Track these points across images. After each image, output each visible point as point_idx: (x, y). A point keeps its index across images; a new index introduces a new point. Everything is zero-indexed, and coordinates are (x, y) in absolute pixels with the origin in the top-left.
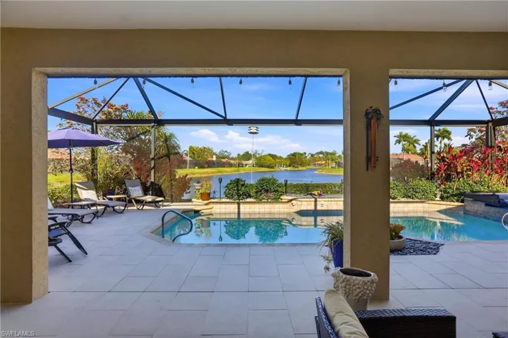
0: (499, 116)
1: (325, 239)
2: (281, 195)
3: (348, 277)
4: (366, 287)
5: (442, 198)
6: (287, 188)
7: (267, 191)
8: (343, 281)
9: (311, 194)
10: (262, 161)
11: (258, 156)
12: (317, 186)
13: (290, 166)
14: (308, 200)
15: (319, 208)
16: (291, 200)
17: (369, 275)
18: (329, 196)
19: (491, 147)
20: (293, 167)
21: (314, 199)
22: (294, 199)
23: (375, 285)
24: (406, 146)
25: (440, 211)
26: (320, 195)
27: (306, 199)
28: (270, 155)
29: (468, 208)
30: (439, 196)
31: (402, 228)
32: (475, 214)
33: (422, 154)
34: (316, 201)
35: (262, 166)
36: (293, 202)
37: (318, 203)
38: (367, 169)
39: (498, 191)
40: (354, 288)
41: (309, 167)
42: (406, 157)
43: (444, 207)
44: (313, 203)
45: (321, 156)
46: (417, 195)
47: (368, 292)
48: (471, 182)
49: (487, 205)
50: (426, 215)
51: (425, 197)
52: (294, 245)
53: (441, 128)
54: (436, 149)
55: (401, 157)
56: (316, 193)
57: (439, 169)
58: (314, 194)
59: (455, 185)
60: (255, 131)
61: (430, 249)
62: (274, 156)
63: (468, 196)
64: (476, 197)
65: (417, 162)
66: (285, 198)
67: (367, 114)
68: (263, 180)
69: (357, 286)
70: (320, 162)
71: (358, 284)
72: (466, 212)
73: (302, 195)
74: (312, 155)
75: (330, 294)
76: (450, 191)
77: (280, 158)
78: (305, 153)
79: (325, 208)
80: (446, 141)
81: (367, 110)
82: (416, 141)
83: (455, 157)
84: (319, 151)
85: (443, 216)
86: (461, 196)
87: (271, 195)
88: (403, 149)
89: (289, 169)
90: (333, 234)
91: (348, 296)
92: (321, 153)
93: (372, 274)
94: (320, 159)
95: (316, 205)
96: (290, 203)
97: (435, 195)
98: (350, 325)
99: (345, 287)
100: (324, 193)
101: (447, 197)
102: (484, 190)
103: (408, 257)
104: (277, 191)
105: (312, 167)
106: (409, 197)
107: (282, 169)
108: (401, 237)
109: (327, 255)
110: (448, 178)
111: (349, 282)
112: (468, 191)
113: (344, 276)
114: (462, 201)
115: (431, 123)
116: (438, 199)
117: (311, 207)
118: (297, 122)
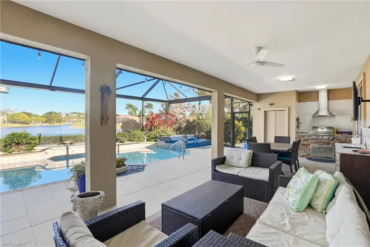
0: (172, 99)
1: (72, 175)
2: (33, 146)
3: (83, 199)
4: (96, 202)
5: (147, 140)
6: (41, 140)
7: (18, 144)
8: (80, 203)
9: (64, 144)
10: (16, 118)
11: (10, 113)
12: (68, 138)
13: (46, 122)
14: (61, 148)
15: (70, 153)
16: (44, 150)
17: (99, 193)
18: (79, 144)
19: (168, 114)
20: (50, 123)
21: (66, 147)
22: (48, 149)
23: (102, 199)
24: (131, 111)
25: (146, 148)
26: (71, 144)
27: (59, 148)
28: (24, 112)
29: (158, 145)
30: (146, 139)
31: (125, 160)
32: (162, 147)
33: (139, 116)
34: (68, 148)
35: (14, 122)
36: (46, 151)
37: (69, 149)
38: (102, 125)
39: (170, 135)
40: (88, 205)
41: (64, 123)
42: (131, 118)
43: (148, 145)
44: (66, 150)
45: (75, 115)
46: (135, 139)
47: (98, 204)
48: (160, 131)
49: (166, 142)
50: (140, 150)
51: (140, 140)
52: (46, 185)
53: (149, 102)
54: (146, 114)
55: (128, 118)
56: (68, 142)
57: (147, 125)
58: (66, 143)
59: (153, 133)
60: (6, 91)
61: (140, 169)
62: (29, 115)
63: (159, 138)
64: (162, 139)
65: (135, 121)
66: (38, 148)
67: (102, 89)
68: (13, 134)
69: (90, 203)
70: (73, 120)
71: (91, 202)
72: (158, 146)
73: (55, 145)
74: (67, 115)
75: (65, 216)
76: (151, 136)
77: (37, 116)
78: (61, 113)
79: (75, 153)
80: (151, 110)
81: (102, 86)
82: (136, 109)
83: (153, 118)
84: (73, 112)
85: (148, 150)
86: (155, 139)
87: (23, 147)
88: (129, 113)
89: (44, 124)
90: (78, 171)
91: (84, 212)
92: (74, 113)
93: (101, 192)
94: (74, 117)
95: (67, 152)
96: (44, 152)
97: (144, 139)
98: (79, 232)
99: (81, 207)
100: (75, 142)
101: (150, 139)
102: (165, 135)
103: (129, 175)
104: (30, 143)
105: (67, 123)
106: (131, 141)
107: (38, 124)
108: (125, 165)
109: (74, 187)
110: (150, 130)
111: (84, 203)
112: (158, 135)
113: (81, 199)
114: (156, 141)
115: (143, 99)
116: (145, 140)
117: (64, 153)
118: (51, 88)
